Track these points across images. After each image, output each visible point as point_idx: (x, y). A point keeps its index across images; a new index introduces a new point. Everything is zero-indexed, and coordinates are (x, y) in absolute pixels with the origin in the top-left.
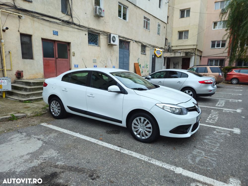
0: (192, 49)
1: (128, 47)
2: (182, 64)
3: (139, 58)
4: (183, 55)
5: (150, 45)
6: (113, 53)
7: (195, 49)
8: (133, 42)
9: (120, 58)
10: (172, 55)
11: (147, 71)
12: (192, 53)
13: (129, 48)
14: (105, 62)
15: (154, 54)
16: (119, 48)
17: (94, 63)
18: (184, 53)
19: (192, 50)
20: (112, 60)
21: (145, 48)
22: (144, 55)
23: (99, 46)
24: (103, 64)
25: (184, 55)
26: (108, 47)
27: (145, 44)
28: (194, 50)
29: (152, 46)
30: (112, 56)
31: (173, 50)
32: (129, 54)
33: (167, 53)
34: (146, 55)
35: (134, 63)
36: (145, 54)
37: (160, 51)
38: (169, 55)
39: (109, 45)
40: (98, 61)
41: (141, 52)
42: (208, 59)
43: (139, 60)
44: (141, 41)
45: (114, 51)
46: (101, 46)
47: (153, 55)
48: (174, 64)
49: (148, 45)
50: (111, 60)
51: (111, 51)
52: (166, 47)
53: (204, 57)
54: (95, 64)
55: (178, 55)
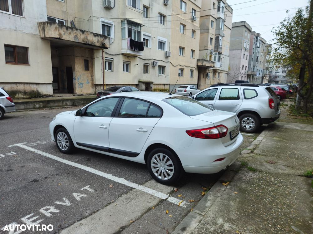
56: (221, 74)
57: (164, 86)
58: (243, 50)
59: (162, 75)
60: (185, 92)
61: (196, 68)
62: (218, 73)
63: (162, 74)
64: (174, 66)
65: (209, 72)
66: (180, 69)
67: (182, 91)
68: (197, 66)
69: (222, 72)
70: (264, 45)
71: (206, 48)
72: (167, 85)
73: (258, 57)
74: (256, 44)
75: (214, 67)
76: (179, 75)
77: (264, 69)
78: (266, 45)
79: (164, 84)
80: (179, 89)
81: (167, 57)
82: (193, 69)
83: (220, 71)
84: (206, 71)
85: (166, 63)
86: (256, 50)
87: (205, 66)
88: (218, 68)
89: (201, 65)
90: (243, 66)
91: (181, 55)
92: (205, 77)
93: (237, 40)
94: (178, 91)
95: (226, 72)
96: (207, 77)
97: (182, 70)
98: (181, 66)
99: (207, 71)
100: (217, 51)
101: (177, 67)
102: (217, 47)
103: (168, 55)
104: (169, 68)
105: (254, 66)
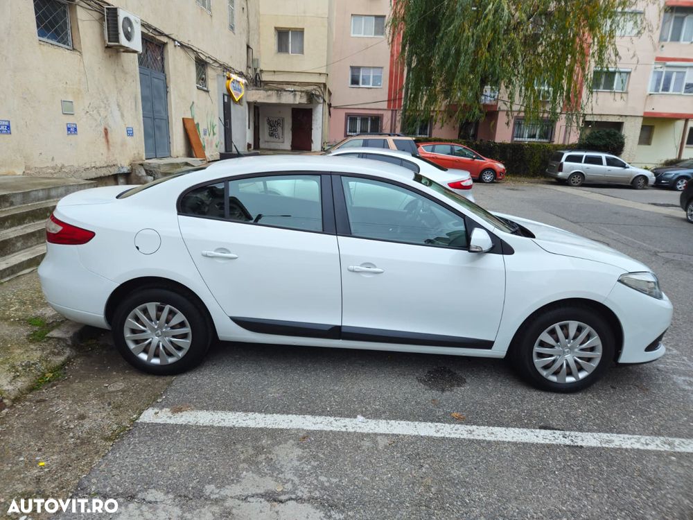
0: (316, 84)
1: (160, 63)
2: (292, 127)
3: (193, 103)
4: (300, 100)
5: (215, 61)
6: (123, 81)
7: (322, 86)
8: (175, 46)
9: (143, 98)
10: (273, 99)
11: (214, 145)
12: (318, 96)
13: (163, 66)
14: (103, 113)
15: (226, 92)
16: (137, 64)
17: (67, 116)
18: (303, 94)
19: (315, 87)
20: (121, 104)
21: (204, 69)
22: (204, 94)
23: (74, 49)
24: (96, 120)
25: (304, 101)
26: (105, 55)
27: (204, 58)
28: (320, 87)
29: (221, 65)
30: (120, 91)
31: (266, 83)
32: (167, 87)
33: (257, 91)
34: (207, 91)
35: (183, 119)
36: (206, 89)
37: (239, 82)
38: (262, 97)
39: (108, 47)
40: (79, 108)
41: (197, 83)
42: (346, 113)
43: (195, 108)
44: (196, 45)
45: (126, 73)
46: (83, 51)
47: (224, 95)
48: (271, 125)
49: (211, 62)
50: (118, 105)
51: (115, 72)
52: (250, 71)
53: (335, 108)
54: (71, 120)
55: (287, 99)
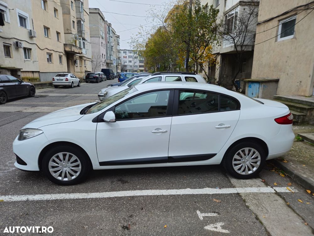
56: (86, 61)
57: (33, 73)
58: (101, 39)
59: (28, 60)
60: (66, 81)
61: (64, 54)
62: (84, 61)
63: (28, 58)
64: (41, 49)
65: (77, 59)
66: (48, 53)
67: (62, 80)
68: (65, 51)
69: (87, 59)
70: (114, 35)
71: (70, 32)
72: (36, 73)
73: (112, 46)
74: (109, 34)
75: (82, 53)
76: (48, 61)
77: (117, 59)
78: (116, 36)
79: (33, 72)
80: (58, 78)
81: (31, 37)
82: (62, 54)
83: (85, 59)
84: (73, 58)
85: (31, 44)
86: (110, 40)
87: (74, 52)
88: (84, 55)
89: (70, 50)
90: (103, 54)
91: (47, 36)
92: (73, 64)
93: (94, 27)
94: (58, 80)
95: (90, 60)
96: (75, 64)
97: (50, 55)
98: (49, 50)
99: (75, 58)
100: (81, 36)
101: (44, 50)
102: (80, 31)
103: (33, 35)
104: (35, 52)
105: (110, 55)
